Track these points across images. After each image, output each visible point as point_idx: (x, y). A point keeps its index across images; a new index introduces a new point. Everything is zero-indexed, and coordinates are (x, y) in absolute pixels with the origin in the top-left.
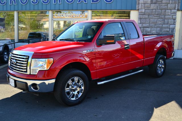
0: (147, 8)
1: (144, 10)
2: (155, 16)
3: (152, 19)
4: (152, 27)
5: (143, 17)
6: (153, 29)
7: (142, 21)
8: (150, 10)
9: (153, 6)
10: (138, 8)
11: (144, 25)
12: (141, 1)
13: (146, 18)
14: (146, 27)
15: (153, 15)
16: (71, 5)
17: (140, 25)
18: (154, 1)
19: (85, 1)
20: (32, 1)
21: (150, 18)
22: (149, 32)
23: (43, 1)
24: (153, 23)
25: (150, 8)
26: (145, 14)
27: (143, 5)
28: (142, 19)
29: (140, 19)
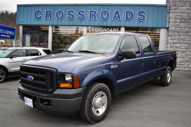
0: (177, 26)
3: (181, 37)
4: (181, 43)
5: (174, 34)
6: (182, 44)
7: (173, 38)
8: (179, 28)
9: (182, 25)
11: (174, 41)
12: (172, 20)
13: (176, 35)
14: (176, 43)
15: (182, 32)
16: (106, 21)
17: (171, 41)
18: (183, 20)
19: (120, 19)
20: (68, 17)
21: (180, 35)
22: (178, 48)
23: (79, 17)
24: (182, 39)
25: (179, 26)
26: (174, 31)
27: (173, 24)
28: (172, 36)
29: (170, 36)
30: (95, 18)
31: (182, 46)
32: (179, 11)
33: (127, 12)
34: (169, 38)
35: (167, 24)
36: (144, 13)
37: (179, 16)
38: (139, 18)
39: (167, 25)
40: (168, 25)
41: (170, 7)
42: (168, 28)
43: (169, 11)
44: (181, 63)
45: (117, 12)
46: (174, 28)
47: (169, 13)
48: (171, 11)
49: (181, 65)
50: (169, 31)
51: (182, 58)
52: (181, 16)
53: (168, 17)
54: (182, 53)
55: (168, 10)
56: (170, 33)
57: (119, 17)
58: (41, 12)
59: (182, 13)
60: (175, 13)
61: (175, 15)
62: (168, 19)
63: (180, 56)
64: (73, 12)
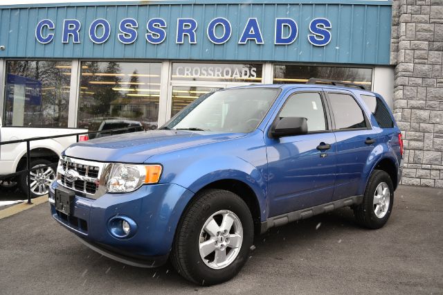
0: (421, 61)
1: (412, 64)
2: (439, 80)
3: (432, 89)
4: (432, 108)
5: (411, 83)
6: (435, 112)
7: (408, 93)
8: (426, 66)
9: (434, 55)
10: (395, 61)
11: (414, 103)
12: (404, 43)
13: (417, 85)
14: (418, 108)
15: (436, 77)
16: (221, 48)
17: (403, 103)
18: (437, 44)
19: (260, 40)
20: (121, 37)
21: (428, 86)
22: (424, 121)
23: (149, 37)
24: (435, 97)
25: (426, 61)
26: (413, 75)
27: (408, 54)
28: (407, 88)
29: (401, 87)
30: (192, 40)
31: (436, 116)
32: (426, 17)
33: (280, 22)
34: (397, 93)
35: (392, 55)
36: (327, 24)
37: (426, 31)
38: (312, 38)
39: (391, 58)
40: (394, 58)
41: (400, 7)
42: (393, 67)
43: (397, 19)
44: (433, 166)
45: (253, 23)
46: (411, 66)
47: (398, 24)
48: (404, 17)
49: (433, 173)
50: (399, 74)
51: (438, 150)
52: (430, 31)
53: (395, 35)
54: (437, 137)
55: (394, 17)
56: (399, 81)
57: (257, 35)
59: (434, 23)
60: (414, 24)
61: (414, 29)
62: (395, 40)
63: (431, 146)
64: (134, 24)
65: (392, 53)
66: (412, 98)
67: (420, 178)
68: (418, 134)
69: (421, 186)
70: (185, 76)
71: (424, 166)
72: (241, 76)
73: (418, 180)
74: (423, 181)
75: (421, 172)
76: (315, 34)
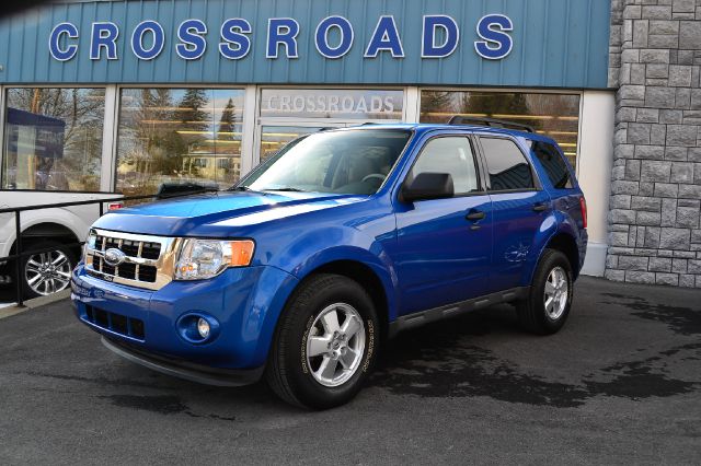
0: (657, 81)
1: (643, 87)
2: (687, 113)
3: (676, 128)
4: (675, 158)
5: (640, 118)
6: (680, 164)
7: (636, 134)
8: (665, 89)
9: (680, 74)
10: (616, 82)
11: (644, 149)
12: (631, 54)
13: (650, 122)
14: (651, 158)
15: (682, 108)
16: (337, 64)
18: (684, 54)
19: (398, 51)
21: (668, 123)
22: (662, 179)
23: (224, 48)
24: (680, 140)
25: (665, 81)
26: (644, 104)
27: (636, 71)
28: (634, 125)
29: (625, 125)
30: (292, 52)
31: (682, 171)
32: (666, 11)
33: (430, 22)
34: (618, 134)
35: (611, 72)
36: (506, 24)
37: (666, 32)
38: (481, 47)
39: (610, 77)
40: (614, 78)
42: (614, 91)
43: (619, 14)
44: (677, 253)
45: (387, 24)
46: (640, 91)
47: (621, 22)
48: (630, 11)
49: (676, 263)
50: (622, 104)
51: (683, 227)
52: (673, 33)
53: (616, 40)
54: (683, 205)
55: (615, 10)
56: (623, 114)
57: (394, 43)
58: (73, 33)
59: (680, 19)
60: (646, 22)
61: (645, 30)
62: (616, 48)
63: (673, 220)
64: (201, 29)
65: (610, 70)
66: (641, 142)
67: (655, 271)
68: (651, 200)
69: (656, 284)
70: (281, 110)
71: (661, 252)
72: (369, 110)
73: (652, 275)
74: (660, 277)
75: (656, 262)
76: (486, 41)
